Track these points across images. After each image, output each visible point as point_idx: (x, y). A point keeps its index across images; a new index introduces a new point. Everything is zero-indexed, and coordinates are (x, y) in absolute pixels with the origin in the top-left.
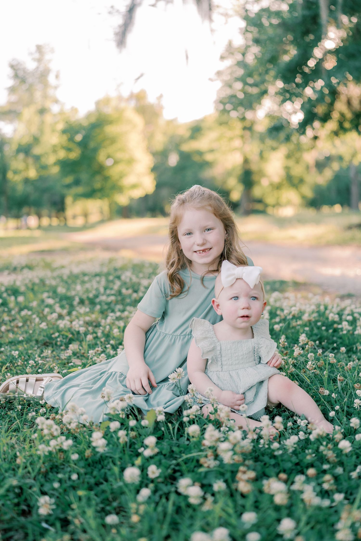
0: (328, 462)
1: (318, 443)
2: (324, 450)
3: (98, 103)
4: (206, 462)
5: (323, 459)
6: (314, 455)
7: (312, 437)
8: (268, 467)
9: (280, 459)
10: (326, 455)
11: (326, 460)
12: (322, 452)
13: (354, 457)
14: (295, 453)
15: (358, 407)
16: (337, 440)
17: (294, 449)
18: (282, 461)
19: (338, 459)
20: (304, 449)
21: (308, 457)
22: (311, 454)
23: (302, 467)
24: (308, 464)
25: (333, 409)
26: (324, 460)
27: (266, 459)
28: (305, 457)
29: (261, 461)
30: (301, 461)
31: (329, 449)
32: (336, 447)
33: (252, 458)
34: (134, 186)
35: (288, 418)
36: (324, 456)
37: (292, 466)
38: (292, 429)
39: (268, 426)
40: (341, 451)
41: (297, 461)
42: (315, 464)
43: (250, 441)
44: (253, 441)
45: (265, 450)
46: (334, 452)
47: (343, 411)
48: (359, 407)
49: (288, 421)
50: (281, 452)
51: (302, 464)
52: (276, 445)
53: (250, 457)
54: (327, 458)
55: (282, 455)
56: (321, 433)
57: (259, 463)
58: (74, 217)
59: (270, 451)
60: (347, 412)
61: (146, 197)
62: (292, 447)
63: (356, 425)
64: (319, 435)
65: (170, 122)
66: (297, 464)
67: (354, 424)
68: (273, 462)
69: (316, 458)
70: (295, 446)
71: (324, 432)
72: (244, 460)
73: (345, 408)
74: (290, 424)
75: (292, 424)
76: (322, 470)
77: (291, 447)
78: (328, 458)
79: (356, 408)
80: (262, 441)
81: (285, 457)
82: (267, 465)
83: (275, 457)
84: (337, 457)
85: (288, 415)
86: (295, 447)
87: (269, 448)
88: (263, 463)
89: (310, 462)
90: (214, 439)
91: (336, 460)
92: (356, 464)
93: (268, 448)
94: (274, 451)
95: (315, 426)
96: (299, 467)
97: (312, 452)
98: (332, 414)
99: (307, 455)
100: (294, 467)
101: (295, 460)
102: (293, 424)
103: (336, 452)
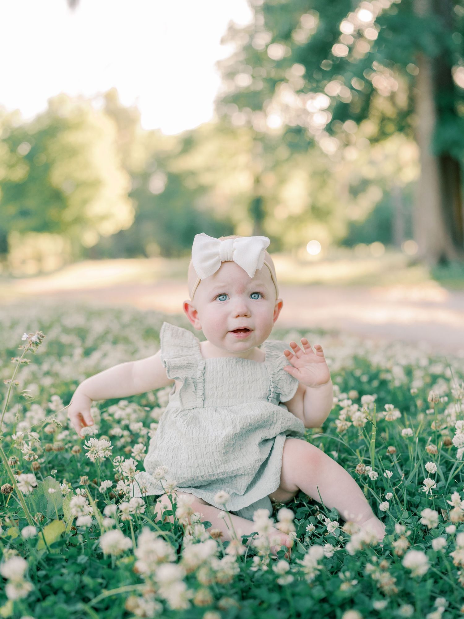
0: (383, 595)
1: (362, 559)
2: (374, 572)
3: (51, 102)
4: (138, 606)
5: (372, 589)
6: (355, 582)
7: (350, 548)
8: (265, 610)
9: (288, 593)
10: (377, 581)
11: (378, 589)
12: (370, 576)
13: (430, 582)
14: (319, 580)
15: (429, 492)
16: (398, 552)
17: (318, 573)
18: (293, 595)
19: (401, 588)
20: (335, 572)
21: (345, 587)
22: (349, 580)
23: (332, 606)
24: (345, 599)
25: (384, 499)
26: (375, 590)
27: (262, 592)
28: (339, 587)
29: (254, 597)
30: (330, 593)
31: (383, 569)
32: (396, 565)
33: (236, 593)
34: (104, 218)
35: (307, 517)
36: (373, 583)
37: (314, 605)
38: (314, 535)
39: (266, 528)
40: (408, 572)
41: (323, 595)
42: (356, 600)
43: (234, 559)
44: (241, 559)
45: (263, 575)
46: (392, 574)
47: (402, 501)
48: (431, 491)
49: (307, 521)
50: (290, 579)
51: (332, 601)
52: (282, 565)
53: (232, 591)
54: (378, 585)
55: (293, 585)
56: (368, 540)
57: (248, 603)
58: (24, 262)
59: (271, 577)
60: (409, 502)
61: (120, 235)
62: (315, 569)
63: (432, 522)
64: (363, 543)
65: (152, 133)
66: (324, 600)
67: (429, 520)
68: (275, 598)
69: (359, 588)
70: (320, 567)
71: (374, 537)
72: (218, 597)
73: (406, 497)
74: (310, 528)
75: (315, 528)
76: (371, 609)
77: (312, 570)
78: (381, 587)
79: (427, 493)
80: (256, 559)
81: (300, 588)
82: (265, 606)
83: (280, 588)
84: (397, 584)
85: (307, 511)
86: (319, 570)
87: (270, 571)
88: (257, 602)
89: (347, 595)
90: (153, 558)
91: (396, 589)
92: (434, 595)
93: (267, 572)
94: (278, 576)
95: (356, 526)
96: (326, 606)
97: (351, 576)
98: (384, 506)
99: (342, 582)
100: (317, 608)
101: (318, 592)
102: (316, 526)
103: (396, 574)
